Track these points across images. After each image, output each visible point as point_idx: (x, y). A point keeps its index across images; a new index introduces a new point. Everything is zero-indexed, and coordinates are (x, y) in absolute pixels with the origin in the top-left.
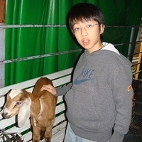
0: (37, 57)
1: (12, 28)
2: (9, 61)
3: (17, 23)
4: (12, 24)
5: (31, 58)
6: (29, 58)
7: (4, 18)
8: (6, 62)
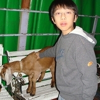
0: (50, 34)
1: (34, 13)
2: (30, 35)
3: (38, 10)
4: (35, 10)
5: (46, 34)
6: (44, 35)
7: (29, 5)
8: (28, 35)
